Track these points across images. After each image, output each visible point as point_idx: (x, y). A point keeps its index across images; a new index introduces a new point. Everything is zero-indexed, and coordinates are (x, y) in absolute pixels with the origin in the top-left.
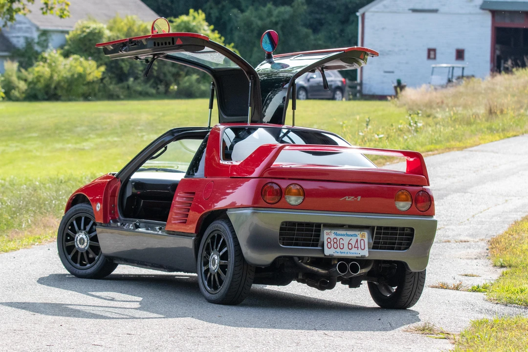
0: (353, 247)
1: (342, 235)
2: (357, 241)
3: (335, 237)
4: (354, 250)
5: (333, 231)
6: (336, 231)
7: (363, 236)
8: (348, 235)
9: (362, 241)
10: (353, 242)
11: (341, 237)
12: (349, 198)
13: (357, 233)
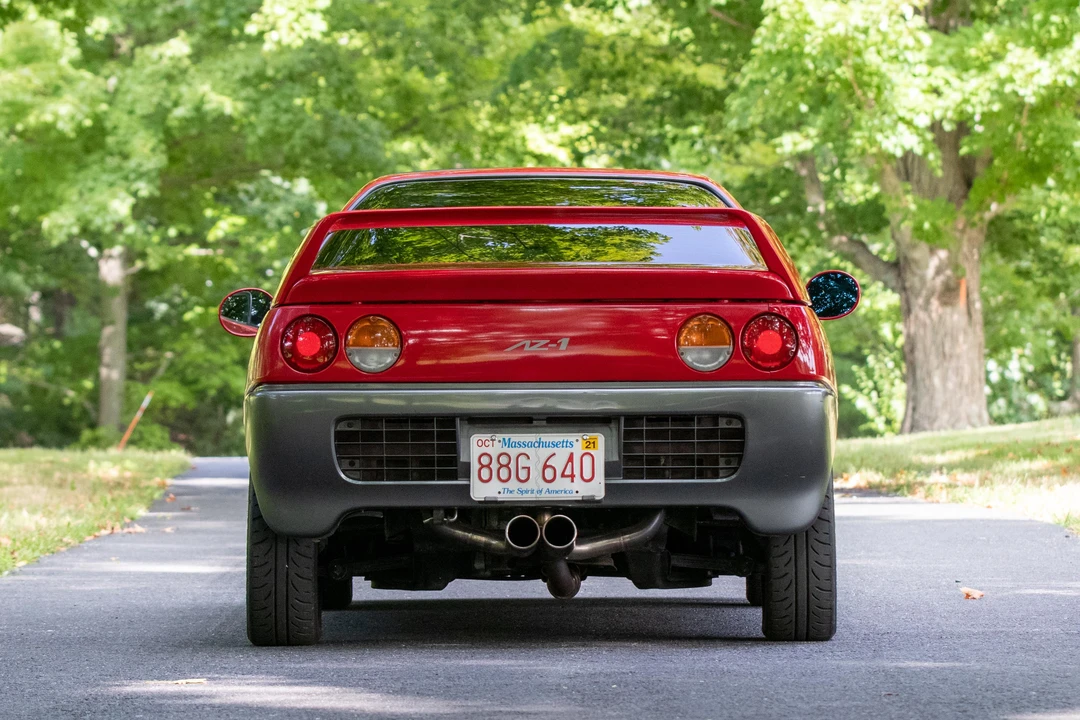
0: (559, 473)
1: (525, 445)
2: (571, 459)
3: (506, 449)
4: (562, 484)
5: (499, 437)
6: (507, 436)
7: (590, 444)
8: (546, 445)
9: (587, 460)
10: (559, 462)
11: (522, 450)
12: (532, 345)
13: (571, 437)
